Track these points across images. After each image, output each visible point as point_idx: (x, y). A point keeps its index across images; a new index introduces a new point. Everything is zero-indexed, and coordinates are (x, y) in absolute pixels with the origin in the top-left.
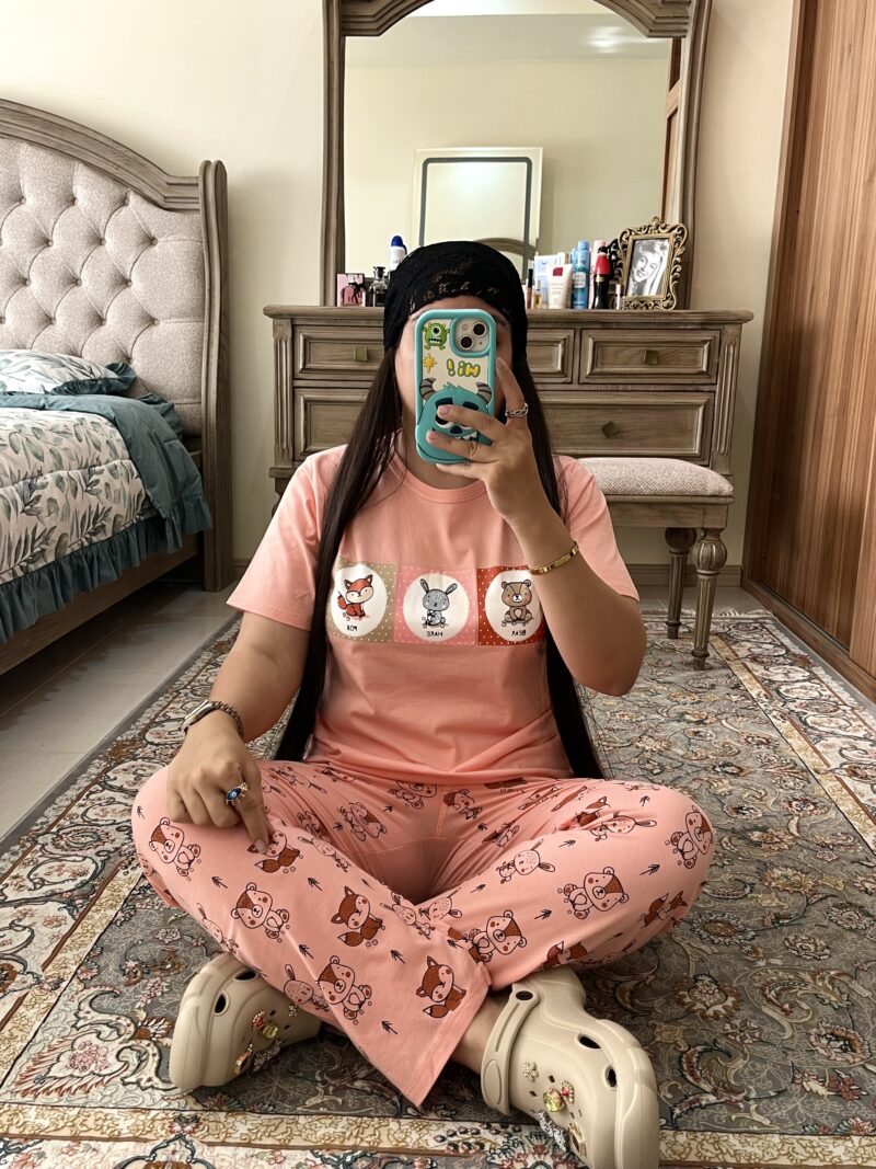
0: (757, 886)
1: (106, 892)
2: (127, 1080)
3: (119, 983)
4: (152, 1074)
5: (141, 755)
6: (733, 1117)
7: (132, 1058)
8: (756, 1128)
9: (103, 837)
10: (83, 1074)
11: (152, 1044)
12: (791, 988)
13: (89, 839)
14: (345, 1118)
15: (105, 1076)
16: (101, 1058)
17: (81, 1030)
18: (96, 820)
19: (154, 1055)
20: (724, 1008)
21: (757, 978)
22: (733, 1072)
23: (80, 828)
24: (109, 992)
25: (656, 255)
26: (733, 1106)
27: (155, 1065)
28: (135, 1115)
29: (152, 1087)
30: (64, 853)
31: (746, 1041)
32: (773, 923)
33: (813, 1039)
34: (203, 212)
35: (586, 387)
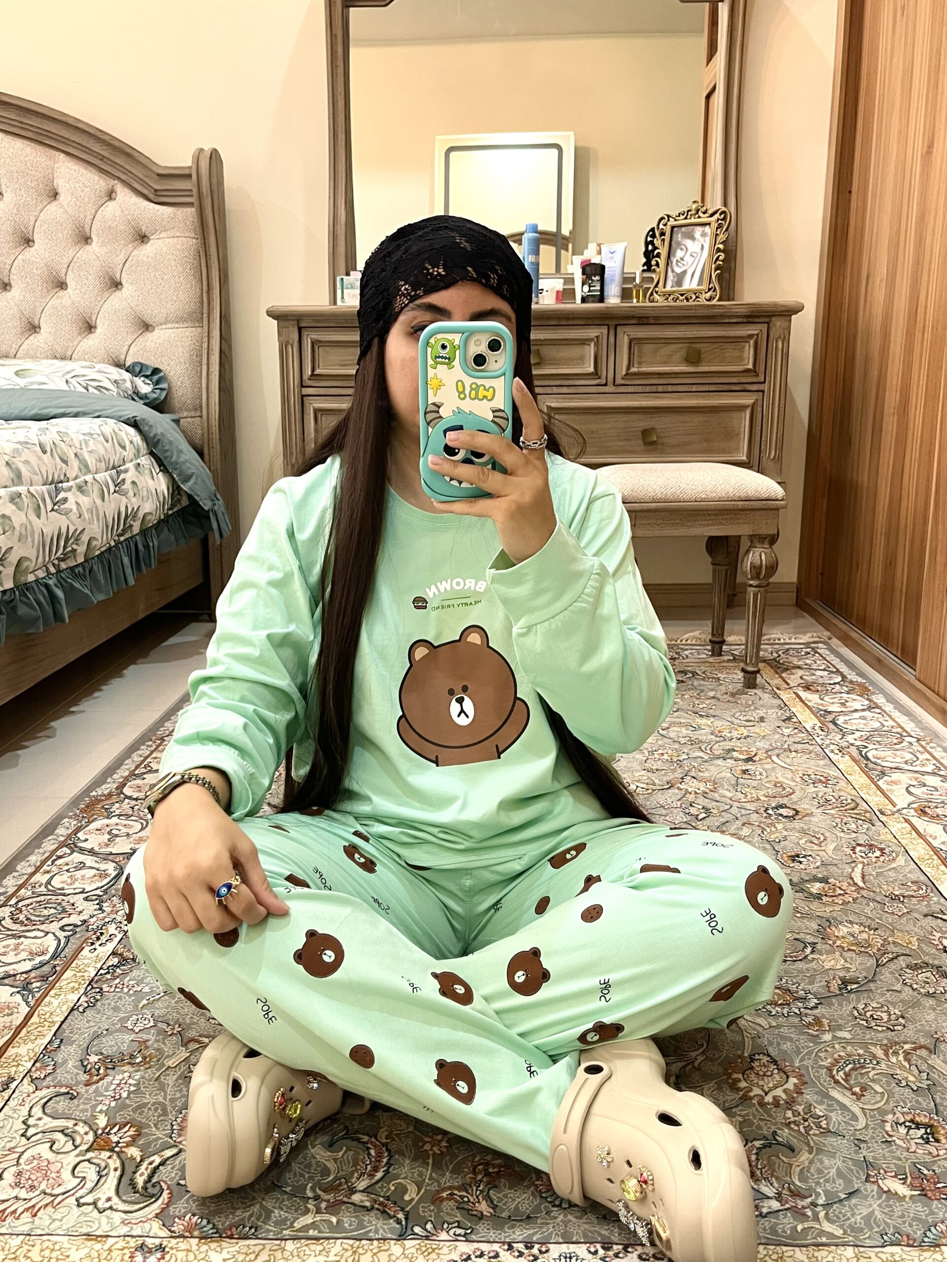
0: (819, 946)
1: (68, 974)
2: (82, 1201)
3: (78, 1083)
4: (112, 1193)
5: (117, 812)
6: (800, 1228)
7: (91, 1174)
8: (824, 1240)
9: (68, 908)
10: (32, 1195)
11: (115, 1157)
12: (863, 1067)
13: (53, 911)
14: (339, 1241)
15: (58, 1195)
16: (54, 1175)
17: (31, 1140)
18: (63, 889)
19: (116, 1170)
20: (785, 1091)
21: (822, 1055)
22: (798, 1170)
23: (42, 898)
24: (64, 1094)
25: (696, 242)
26: (799, 1214)
27: (115, 1182)
28: (89, 1243)
29: (111, 1208)
30: (24, 928)
31: (811, 1132)
32: (840, 989)
33: (888, 1127)
34: (198, 210)
35: (623, 389)
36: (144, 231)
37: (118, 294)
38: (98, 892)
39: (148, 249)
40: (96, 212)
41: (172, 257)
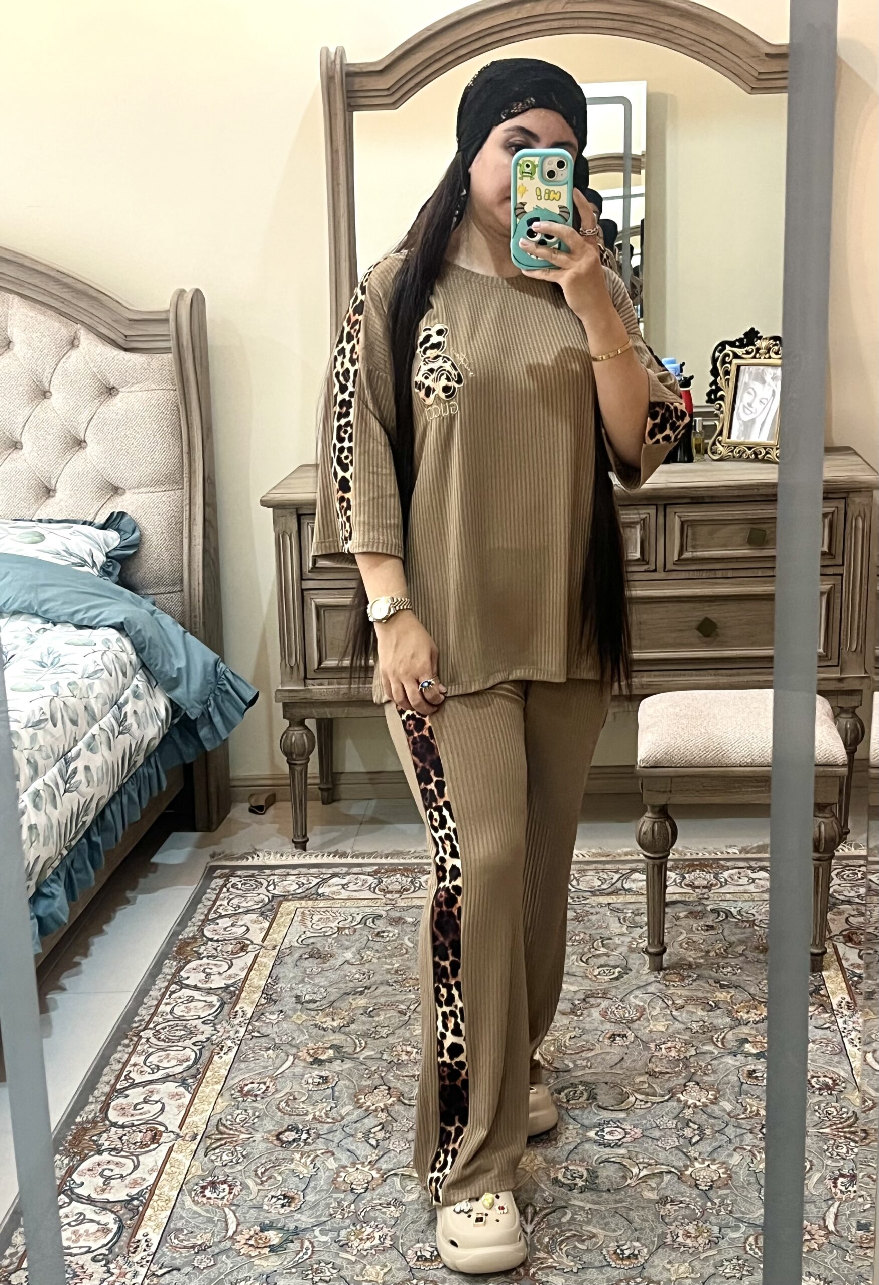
5: (106, 1145)
9: (79, 1271)
18: (70, 1247)
25: (767, 387)
34: (177, 356)
35: (674, 575)
36: (112, 383)
37: (82, 454)
38: (104, 1251)
39: (118, 402)
40: (57, 365)
41: (146, 414)
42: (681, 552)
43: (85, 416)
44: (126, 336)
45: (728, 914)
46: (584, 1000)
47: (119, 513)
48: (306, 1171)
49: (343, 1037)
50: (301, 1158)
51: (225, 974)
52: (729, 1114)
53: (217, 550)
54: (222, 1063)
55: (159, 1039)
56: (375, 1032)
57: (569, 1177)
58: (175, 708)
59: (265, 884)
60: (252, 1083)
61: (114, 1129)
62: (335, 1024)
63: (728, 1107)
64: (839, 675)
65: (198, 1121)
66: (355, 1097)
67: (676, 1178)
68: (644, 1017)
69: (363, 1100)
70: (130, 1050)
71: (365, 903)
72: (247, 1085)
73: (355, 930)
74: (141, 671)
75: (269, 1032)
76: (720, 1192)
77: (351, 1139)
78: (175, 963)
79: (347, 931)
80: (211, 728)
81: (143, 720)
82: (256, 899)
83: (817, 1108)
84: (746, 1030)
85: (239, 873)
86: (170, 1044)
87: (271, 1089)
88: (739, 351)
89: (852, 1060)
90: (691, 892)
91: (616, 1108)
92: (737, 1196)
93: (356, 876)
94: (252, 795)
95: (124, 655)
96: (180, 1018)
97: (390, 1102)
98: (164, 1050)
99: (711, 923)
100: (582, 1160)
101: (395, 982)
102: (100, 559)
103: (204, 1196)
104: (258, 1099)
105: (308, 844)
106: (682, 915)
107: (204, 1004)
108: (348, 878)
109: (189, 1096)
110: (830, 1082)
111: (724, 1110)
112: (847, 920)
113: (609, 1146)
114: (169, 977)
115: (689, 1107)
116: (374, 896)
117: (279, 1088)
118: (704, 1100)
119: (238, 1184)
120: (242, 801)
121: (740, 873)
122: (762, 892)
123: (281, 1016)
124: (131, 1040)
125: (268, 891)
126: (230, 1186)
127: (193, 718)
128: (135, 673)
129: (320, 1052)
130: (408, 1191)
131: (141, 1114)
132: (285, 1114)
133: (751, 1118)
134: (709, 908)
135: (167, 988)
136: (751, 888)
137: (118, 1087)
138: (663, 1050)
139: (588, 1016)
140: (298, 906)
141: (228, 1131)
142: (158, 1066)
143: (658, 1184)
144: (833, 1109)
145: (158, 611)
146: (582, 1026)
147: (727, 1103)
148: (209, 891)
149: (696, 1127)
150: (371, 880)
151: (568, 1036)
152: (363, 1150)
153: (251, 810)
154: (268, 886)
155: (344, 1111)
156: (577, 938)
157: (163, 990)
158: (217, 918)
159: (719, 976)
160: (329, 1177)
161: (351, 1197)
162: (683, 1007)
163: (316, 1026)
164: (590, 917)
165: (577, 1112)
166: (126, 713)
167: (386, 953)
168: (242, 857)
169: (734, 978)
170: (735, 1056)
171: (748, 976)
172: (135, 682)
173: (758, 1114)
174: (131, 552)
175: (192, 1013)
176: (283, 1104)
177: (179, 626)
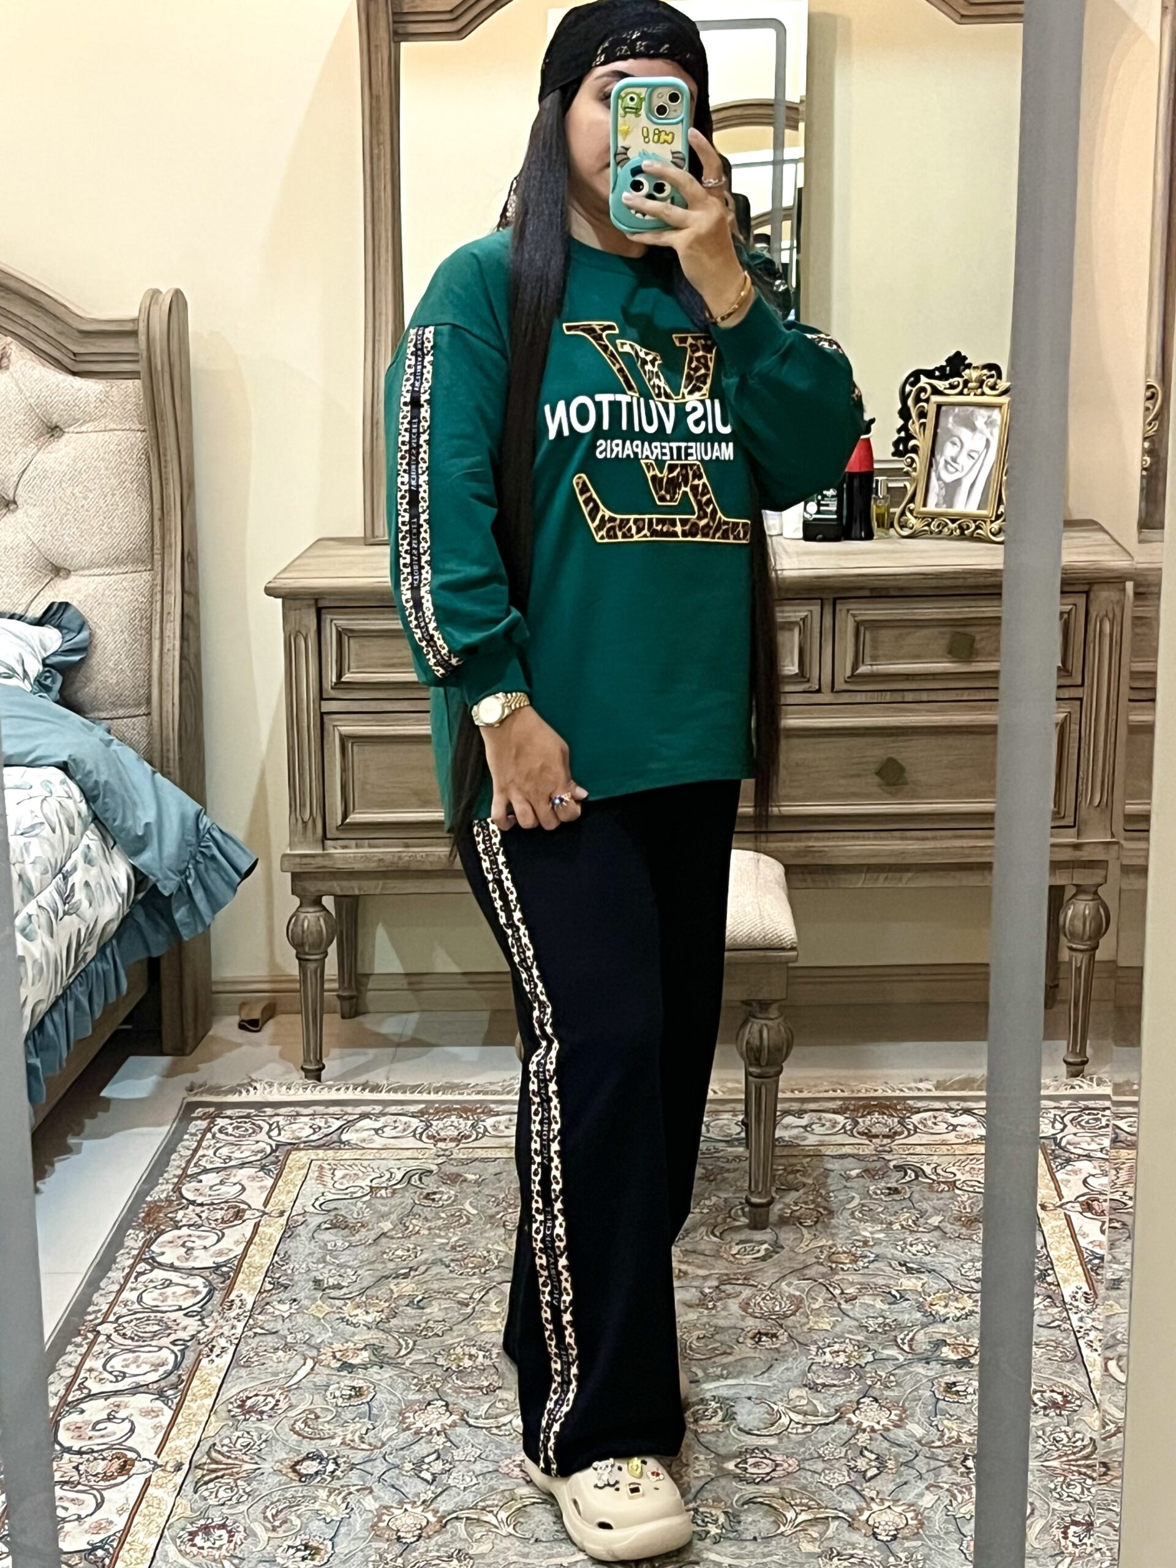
25: (977, 435)
34: (148, 383)
35: (846, 697)
36: (55, 419)
37: (10, 519)
39: (62, 449)
41: (101, 464)
42: (855, 666)
43: (17, 466)
44: (75, 354)
45: (919, 1172)
46: (717, 1287)
47: (61, 604)
48: (334, 1512)
49: (381, 1335)
50: (329, 1496)
51: (213, 1249)
52: (919, 1442)
53: (198, 656)
54: (212, 1370)
55: (124, 1336)
56: (426, 1329)
57: (699, 1522)
58: (140, 878)
59: (266, 1127)
60: (256, 1395)
61: (66, 1456)
62: (369, 1318)
63: (919, 1432)
64: (1075, 840)
65: (182, 1444)
66: (400, 1414)
67: (846, 1525)
68: (801, 1310)
69: (411, 1420)
70: (83, 1350)
71: (408, 1154)
72: (248, 1398)
73: (394, 1192)
74: (92, 826)
75: (279, 1327)
76: (907, 1544)
77: (397, 1471)
78: (142, 1234)
79: (383, 1192)
80: (190, 909)
81: (97, 895)
82: (255, 1147)
83: (1040, 1433)
84: (943, 1328)
85: (229, 1112)
86: (140, 1343)
87: (283, 1405)
88: (941, 385)
89: (1089, 1369)
90: (867, 1142)
91: (765, 1432)
92: (931, 1549)
93: (395, 1118)
94: (243, 1005)
95: (69, 803)
96: (153, 1310)
97: (449, 1422)
98: (130, 1351)
99: (894, 1185)
100: (717, 1500)
101: (452, 1260)
102: (35, 668)
103: (194, 1545)
104: (265, 1417)
105: (323, 1072)
106: (854, 1173)
107: (185, 1289)
108: (383, 1119)
109: (168, 1414)
110: (1059, 1398)
111: (913, 1436)
112: (1085, 1182)
113: (753, 1482)
114: (135, 1252)
115: (864, 1431)
116: (420, 1145)
117: (294, 1402)
118: (884, 1421)
119: (241, 1529)
120: (231, 1014)
121: (935, 1117)
122: (965, 1143)
123: (295, 1306)
124: (86, 1338)
125: (270, 1137)
126: (229, 1532)
127: (166, 894)
128: (86, 828)
129: (350, 1354)
130: (476, 1541)
131: (102, 1436)
132: (304, 1437)
133: (949, 1446)
134: (892, 1164)
135: (132, 1267)
136: (951, 1137)
137: (70, 1399)
138: (828, 1354)
139: (723, 1309)
140: (313, 1157)
141: (225, 1460)
142: (124, 1373)
143: (822, 1535)
144: (1063, 1435)
145: (116, 741)
146: (715, 1321)
147: (916, 1426)
148: (186, 1137)
149: (873, 1457)
150: (415, 1122)
151: (695, 1337)
152: (414, 1487)
153: (242, 1027)
154: (270, 1130)
155: (385, 1435)
156: (707, 1202)
157: (127, 1270)
158: (199, 1174)
159: (905, 1256)
160: (366, 1521)
161: (397, 1548)
162: (855, 1298)
163: (342, 1319)
164: (726, 1175)
165: (709, 1437)
166: (73, 885)
167: (440, 1222)
168: (233, 1091)
169: (928, 1259)
170: (928, 1363)
171: (945, 1256)
172: (85, 841)
173: (959, 1441)
174: (77, 658)
175: (169, 1302)
176: (299, 1425)
177: (146, 764)
